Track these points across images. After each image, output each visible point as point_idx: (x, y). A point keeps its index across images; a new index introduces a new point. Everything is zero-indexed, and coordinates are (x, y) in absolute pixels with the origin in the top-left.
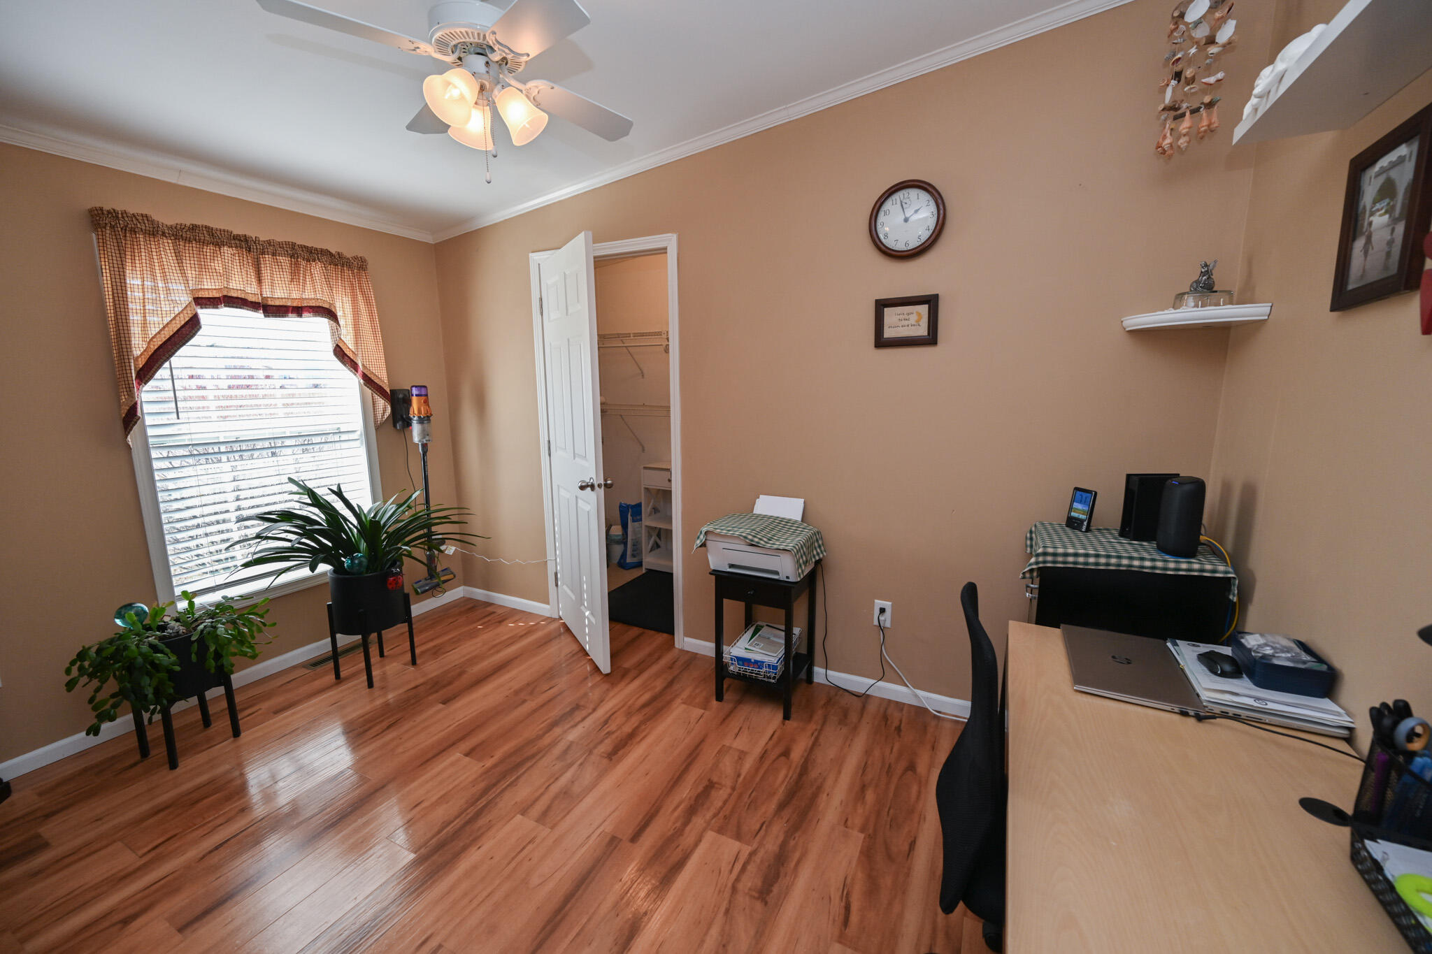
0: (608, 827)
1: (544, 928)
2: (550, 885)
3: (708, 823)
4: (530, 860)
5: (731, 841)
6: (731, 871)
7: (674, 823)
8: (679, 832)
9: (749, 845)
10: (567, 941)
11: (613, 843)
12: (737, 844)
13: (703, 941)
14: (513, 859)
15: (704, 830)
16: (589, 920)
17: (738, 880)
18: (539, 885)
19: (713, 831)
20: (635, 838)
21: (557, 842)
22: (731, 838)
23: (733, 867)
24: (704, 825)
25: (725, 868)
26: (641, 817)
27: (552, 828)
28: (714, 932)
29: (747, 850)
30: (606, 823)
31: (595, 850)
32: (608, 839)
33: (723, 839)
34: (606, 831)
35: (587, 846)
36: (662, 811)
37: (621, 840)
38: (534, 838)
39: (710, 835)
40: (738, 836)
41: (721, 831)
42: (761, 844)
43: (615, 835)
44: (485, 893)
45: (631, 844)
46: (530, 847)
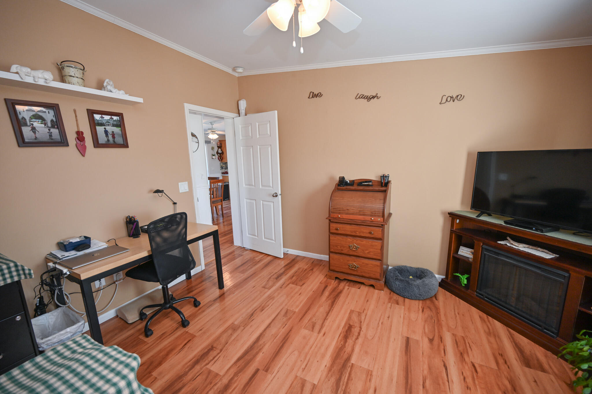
0: (270, 377)
1: (288, 338)
2: (290, 351)
3: (221, 379)
4: (301, 361)
5: (214, 370)
6: (220, 357)
7: (237, 379)
8: (236, 374)
9: (207, 368)
10: (280, 335)
11: (267, 369)
12: (212, 369)
13: (237, 336)
14: (308, 361)
15: (224, 375)
16: (273, 340)
17: (219, 353)
18: (294, 351)
19: (221, 375)
20: (257, 371)
21: (292, 369)
22: (213, 371)
23: (218, 359)
24: (223, 379)
25: (221, 358)
26: (254, 383)
27: (296, 377)
28: (233, 338)
29: (208, 366)
30: (271, 379)
31: (274, 365)
32: (270, 370)
33: (217, 372)
34: (270, 375)
35: (278, 367)
36: (242, 387)
37: (263, 370)
38: (303, 371)
39: (222, 373)
40: (210, 372)
41: (217, 375)
42: (201, 369)
43: (266, 373)
44: (313, 348)
45: (259, 368)
46: (303, 366)
